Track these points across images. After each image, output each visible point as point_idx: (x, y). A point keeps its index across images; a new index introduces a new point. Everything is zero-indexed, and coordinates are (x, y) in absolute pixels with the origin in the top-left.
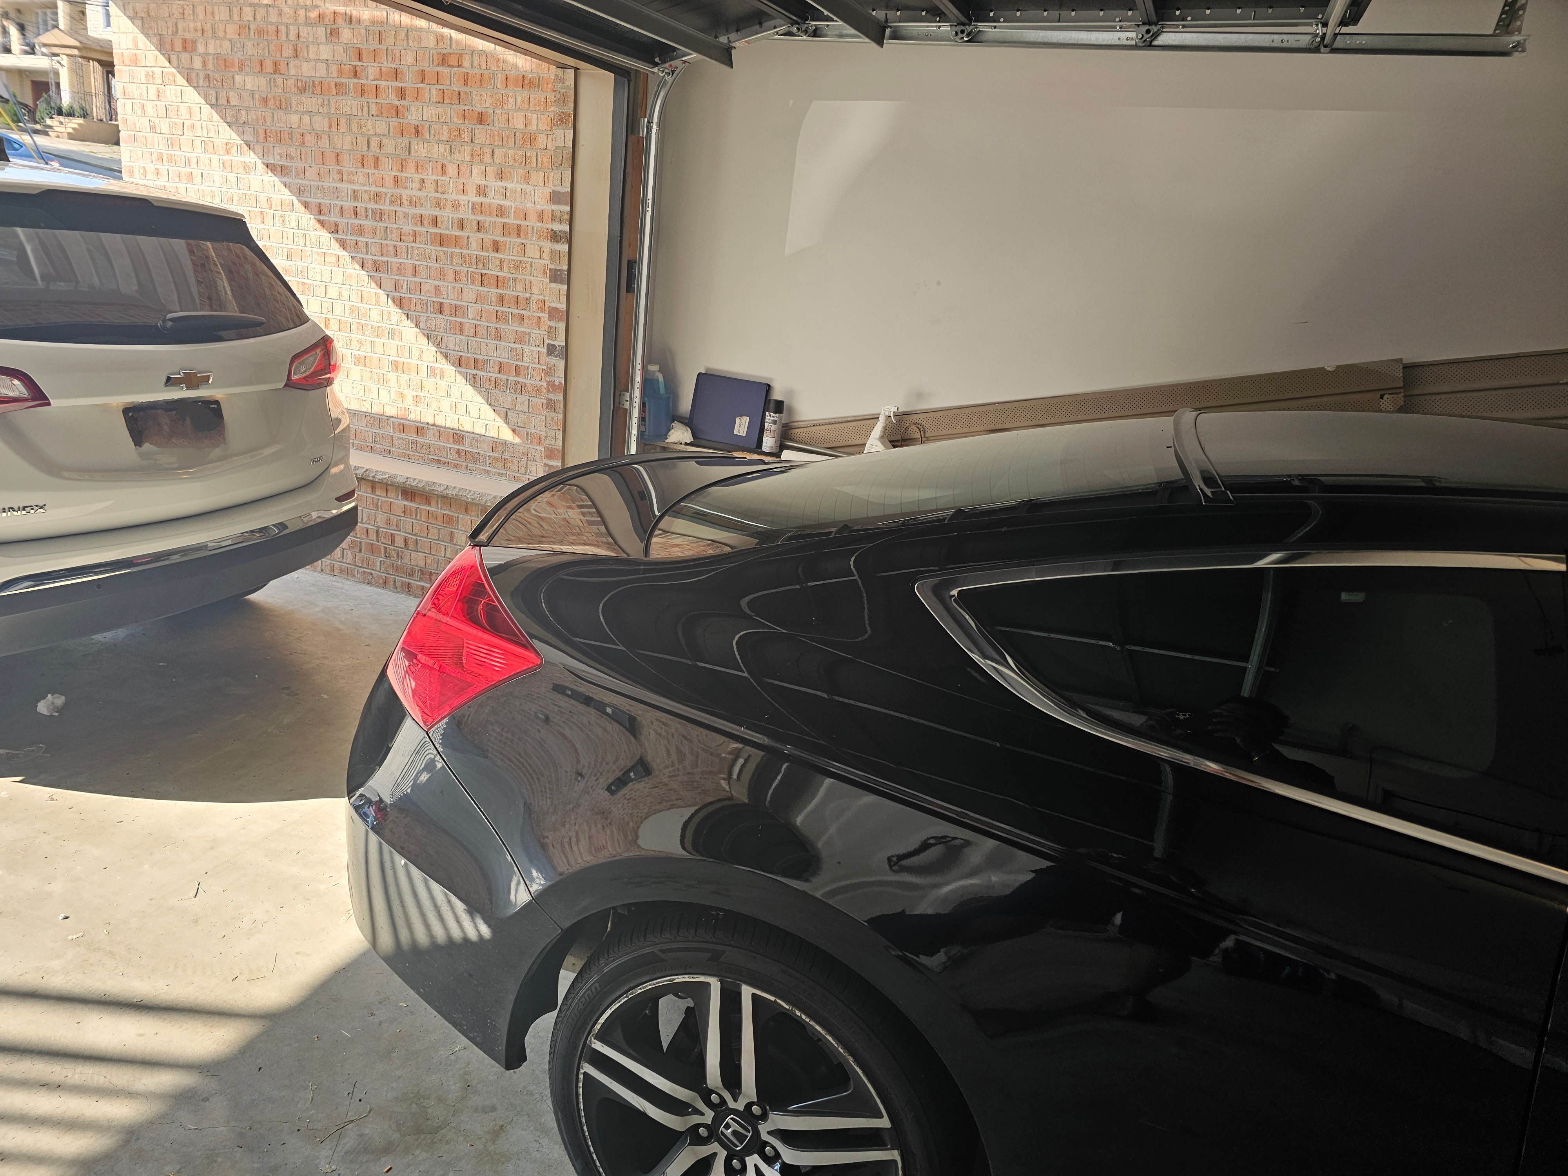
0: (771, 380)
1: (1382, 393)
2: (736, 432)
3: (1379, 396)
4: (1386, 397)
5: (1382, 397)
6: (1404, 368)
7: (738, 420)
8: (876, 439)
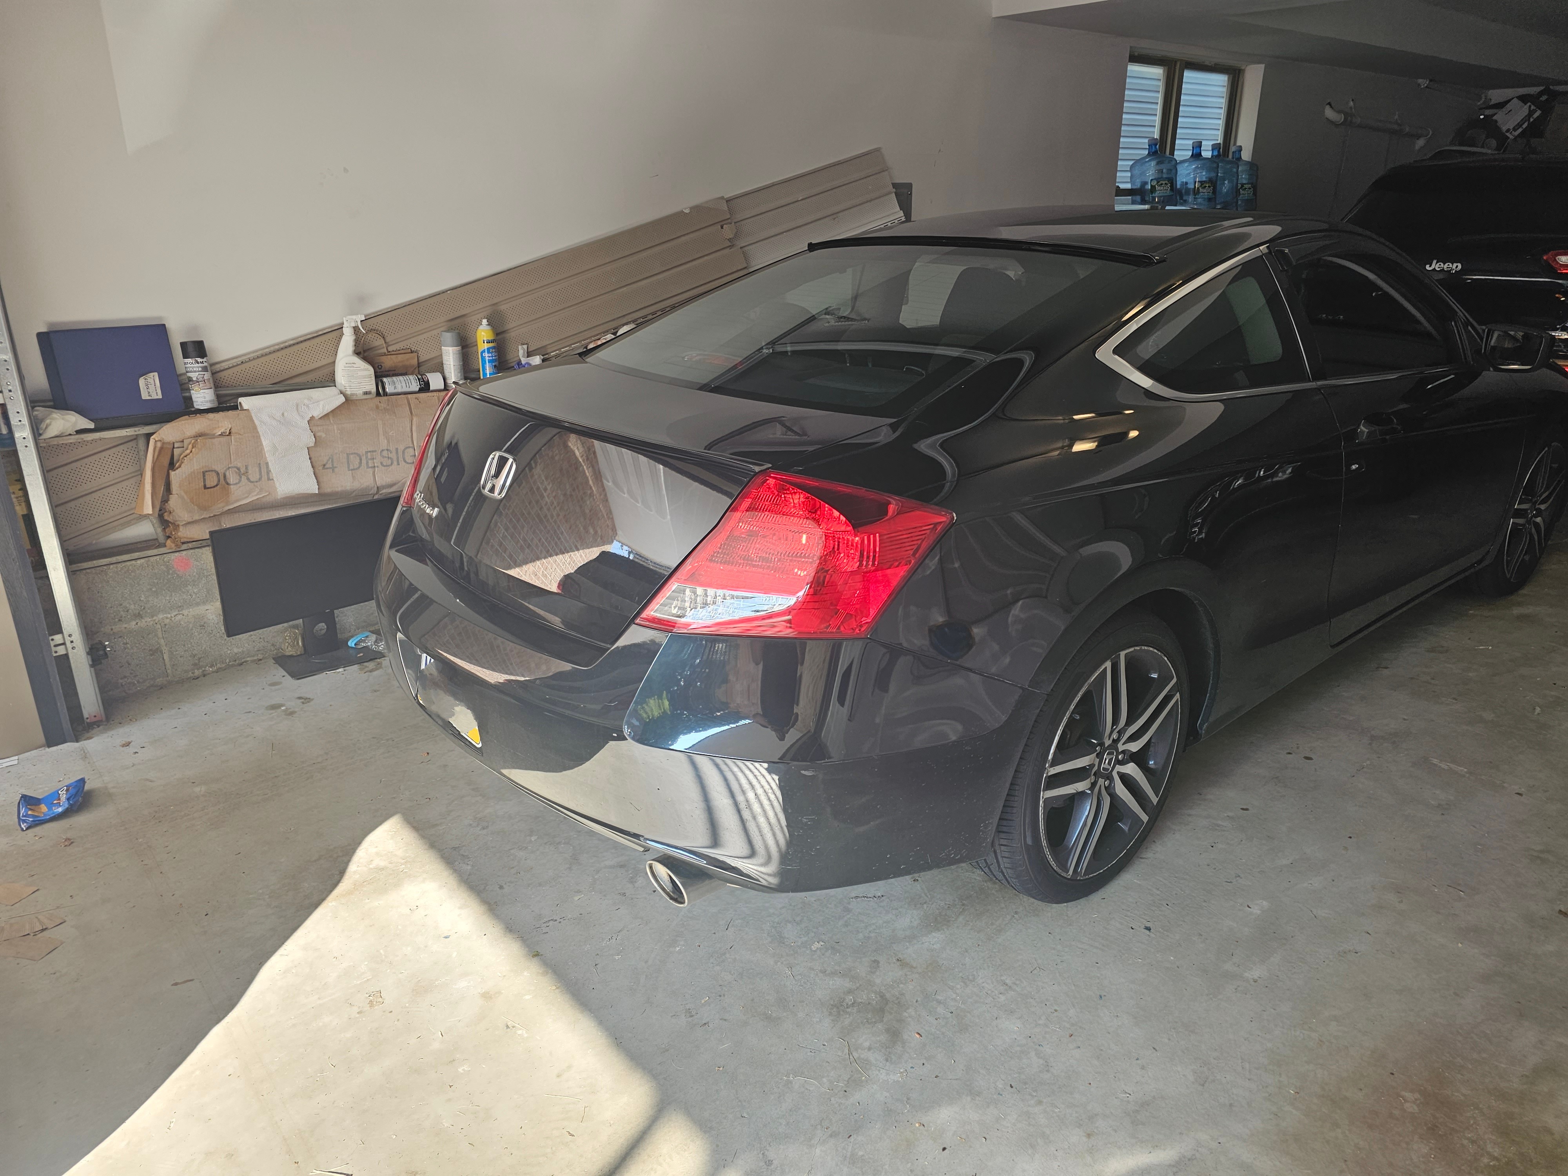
0: (160, 318)
1: (722, 223)
2: (145, 396)
3: (720, 227)
4: (725, 226)
5: (722, 227)
6: (727, 201)
7: (142, 381)
8: (349, 356)
